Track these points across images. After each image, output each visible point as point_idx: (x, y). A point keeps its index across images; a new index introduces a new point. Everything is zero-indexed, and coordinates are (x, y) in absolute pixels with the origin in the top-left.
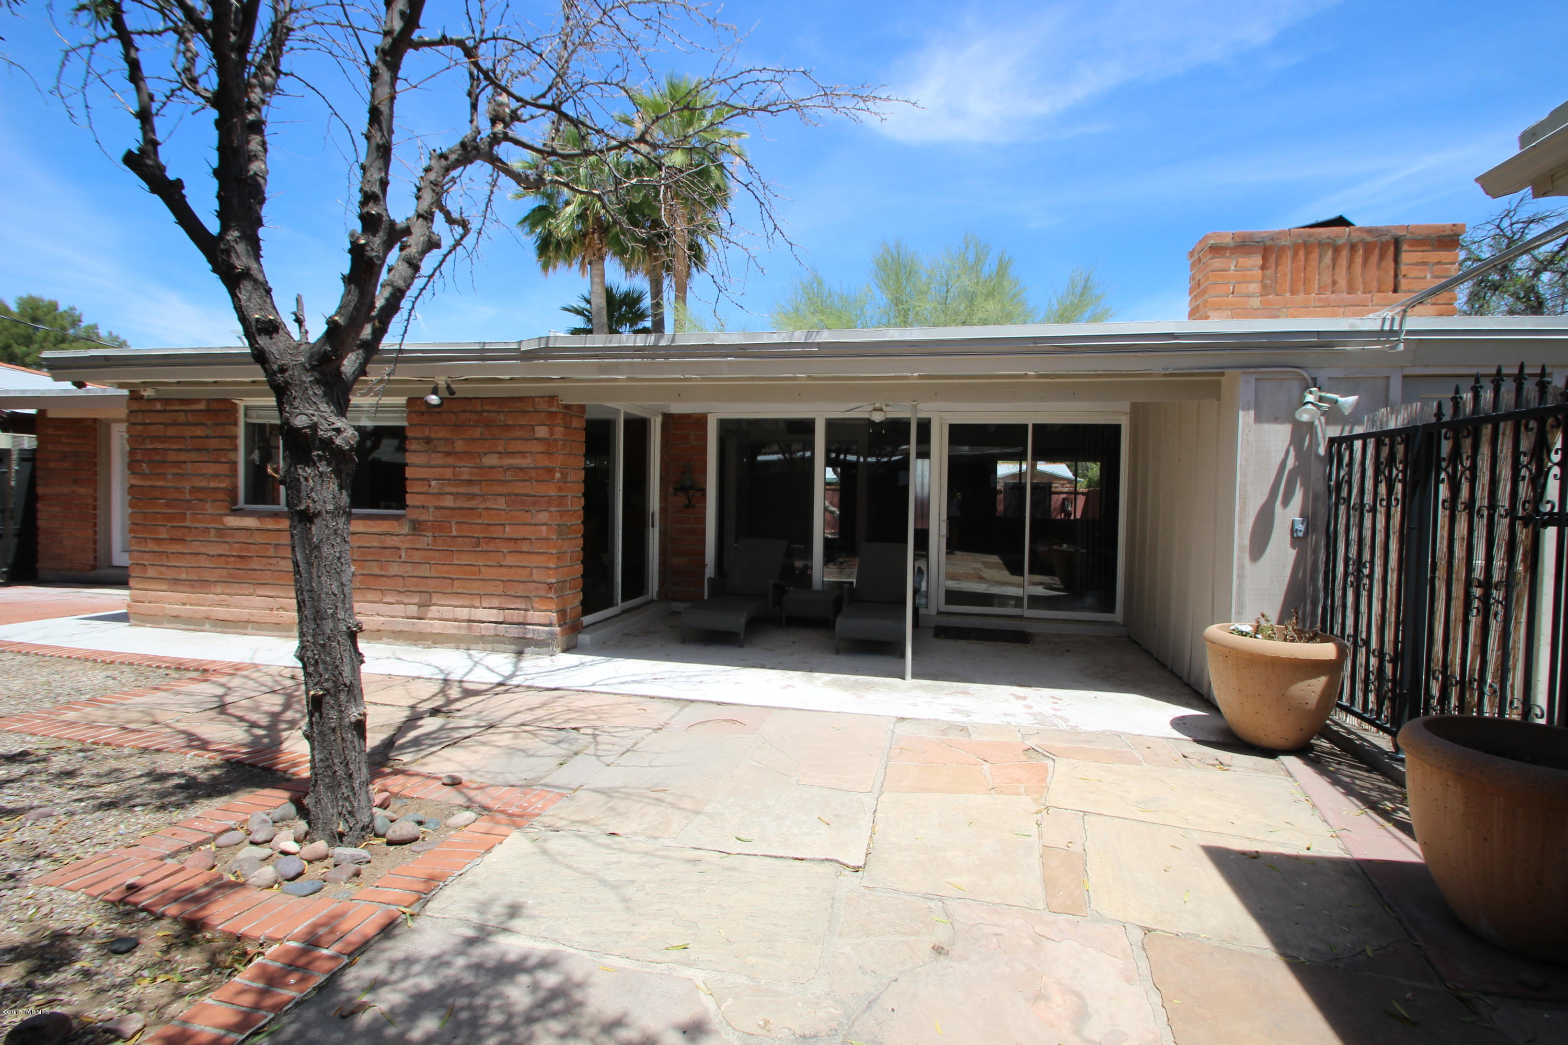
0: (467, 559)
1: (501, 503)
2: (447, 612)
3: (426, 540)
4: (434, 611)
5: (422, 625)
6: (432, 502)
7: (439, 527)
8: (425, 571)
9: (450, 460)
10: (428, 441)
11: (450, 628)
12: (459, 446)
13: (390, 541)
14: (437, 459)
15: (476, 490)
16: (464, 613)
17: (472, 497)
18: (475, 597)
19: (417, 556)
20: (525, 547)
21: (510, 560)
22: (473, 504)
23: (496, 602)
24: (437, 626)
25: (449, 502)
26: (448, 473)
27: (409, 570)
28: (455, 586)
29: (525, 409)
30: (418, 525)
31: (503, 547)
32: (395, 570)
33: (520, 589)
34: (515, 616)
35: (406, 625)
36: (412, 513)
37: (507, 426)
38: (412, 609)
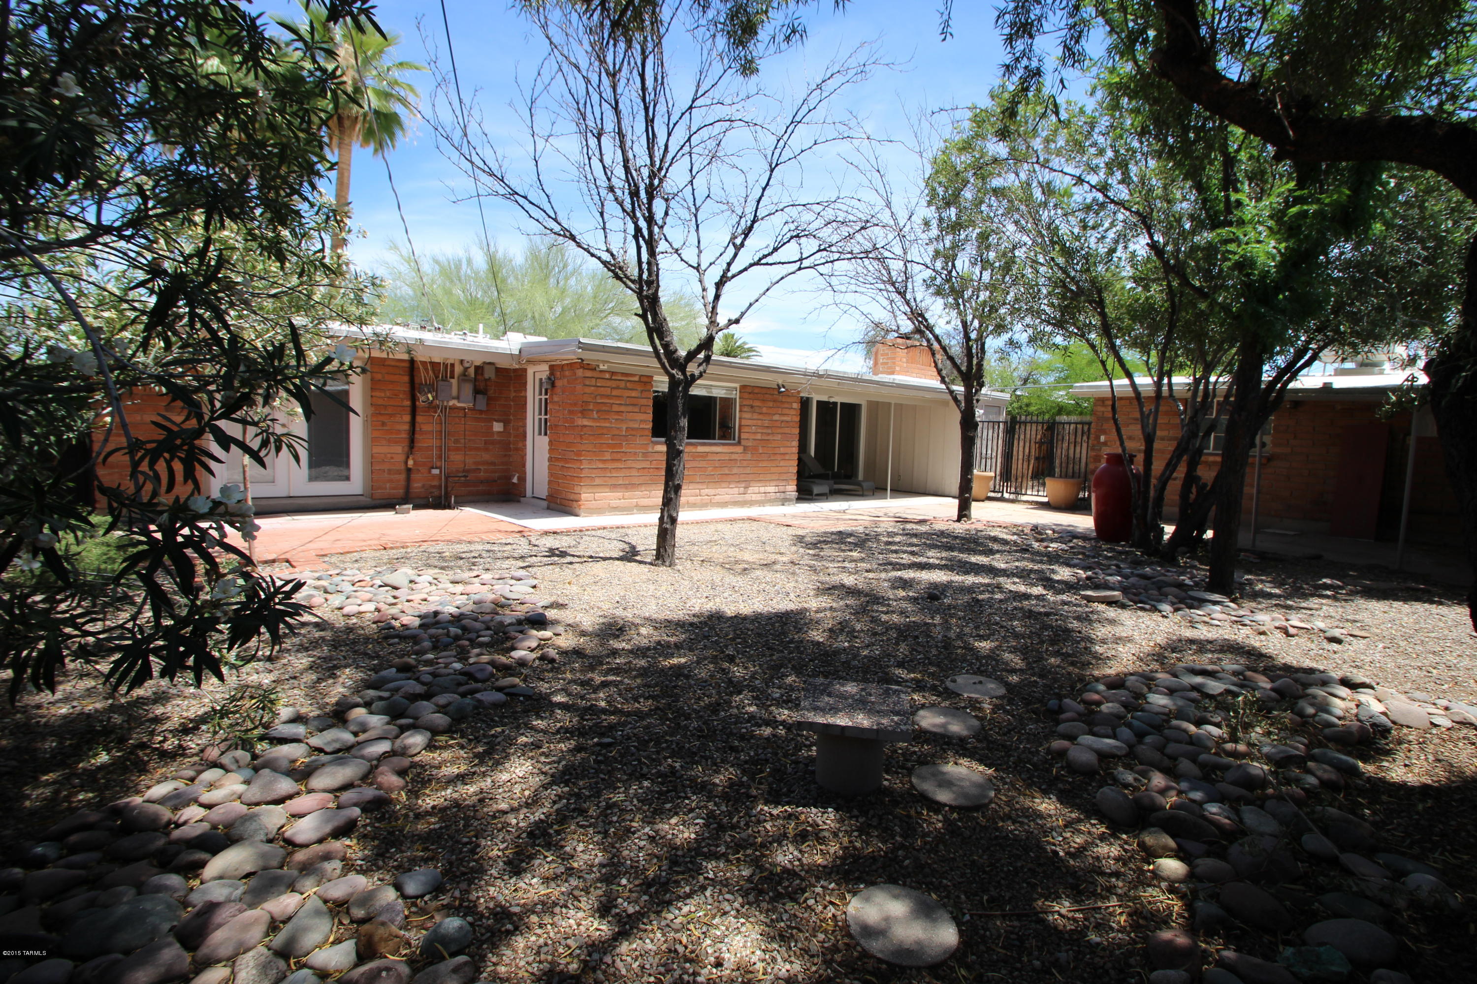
0: (765, 464)
1: (779, 437)
2: (756, 489)
3: (749, 456)
4: (750, 490)
5: (748, 497)
6: (752, 437)
7: (755, 448)
8: (748, 471)
9: (760, 417)
10: (751, 407)
11: (758, 497)
12: (764, 410)
13: (734, 457)
14: (756, 416)
15: (769, 431)
16: (762, 489)
17: (768, 434)
18: (766, 482)
19: (745, 464)
20: (787, 457)
21: (782, 464)
22: (769, 438)
23: (775, 483)
24: (755, 497)
25: (759, 437)
26: (759, 423)
27: (741, 470)
28: (760, 477)
29: (787, 394)
30: (746, 448)
31: (779, 457)
32: (735, 471)
33: (784, 477)
34: (782, 489)
35: (740, 498)
36: (743, 442)
37: (782, 402)
38: (742, 490)
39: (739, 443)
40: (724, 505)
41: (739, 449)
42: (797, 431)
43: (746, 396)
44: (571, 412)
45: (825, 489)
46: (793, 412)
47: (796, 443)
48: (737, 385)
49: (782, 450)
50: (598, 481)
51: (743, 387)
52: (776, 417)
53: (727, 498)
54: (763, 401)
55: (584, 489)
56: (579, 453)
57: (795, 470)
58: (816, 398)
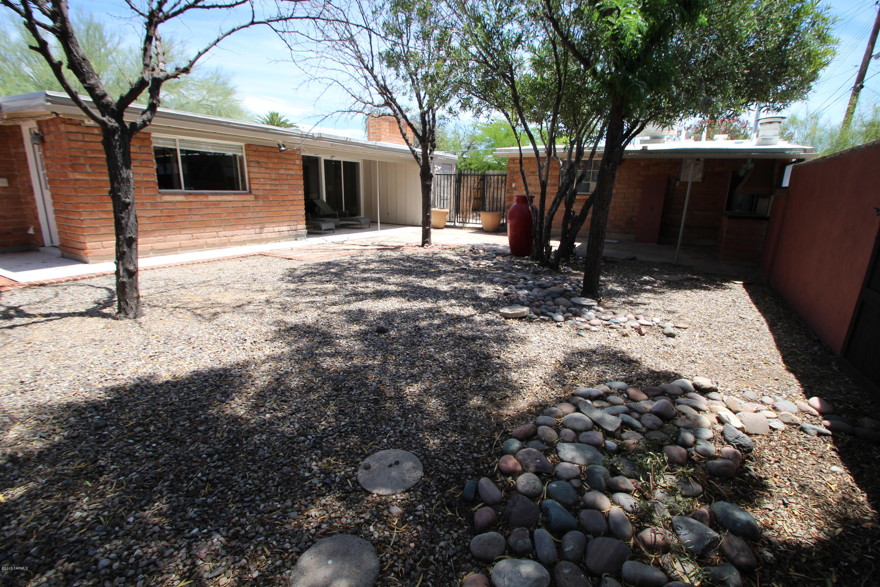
0: (276, 209)
1: (287, 187)
2: (271, 229)
3: (261, 203)
4: (266, 230)
5: (263, 236)
6: (261, 187)
7: (265, 197)
8: (262, 215)
9: (268, 171)
10: (258, 163)
11: (273, 235)
12: (270, 165)
13: (246, 204)
14: (263, 170)
15: (277, 183)
16: (276, 229)
17: (277, 185)
18: (279, 223)
19: (258, 209)
20: (295, 203)
21: (291, 208)
22: (278, 188)
23: (287, 224)
24: (270, 235)
25: (268, 187)
26: (267, 176)
27: (255, 215)
28: (272, 220)
29: (291, 153)
30: (257, 197)
31: (288, 203)
32: (249, 215)
33: (295, 218)
34: (294, 227)
35: (257, 237)
36: (254, 192)
37: (286, 159)
38: (258, 230)
39: (250, 192)
40: (243, 243)
41: (251, 198)
42: (302, 182)
43: (252, 153)
44: (63, 166)
45: (332, 225)
46: (296, 167)
47: (301, 192)
48: (242, 144)
49: (290, 198)
51: (248, 146)
52: (282, 172)
53: (244, 237)
54: (268, 158)
56: (77, 206)
57: (303, 212)
58: (323, 157)
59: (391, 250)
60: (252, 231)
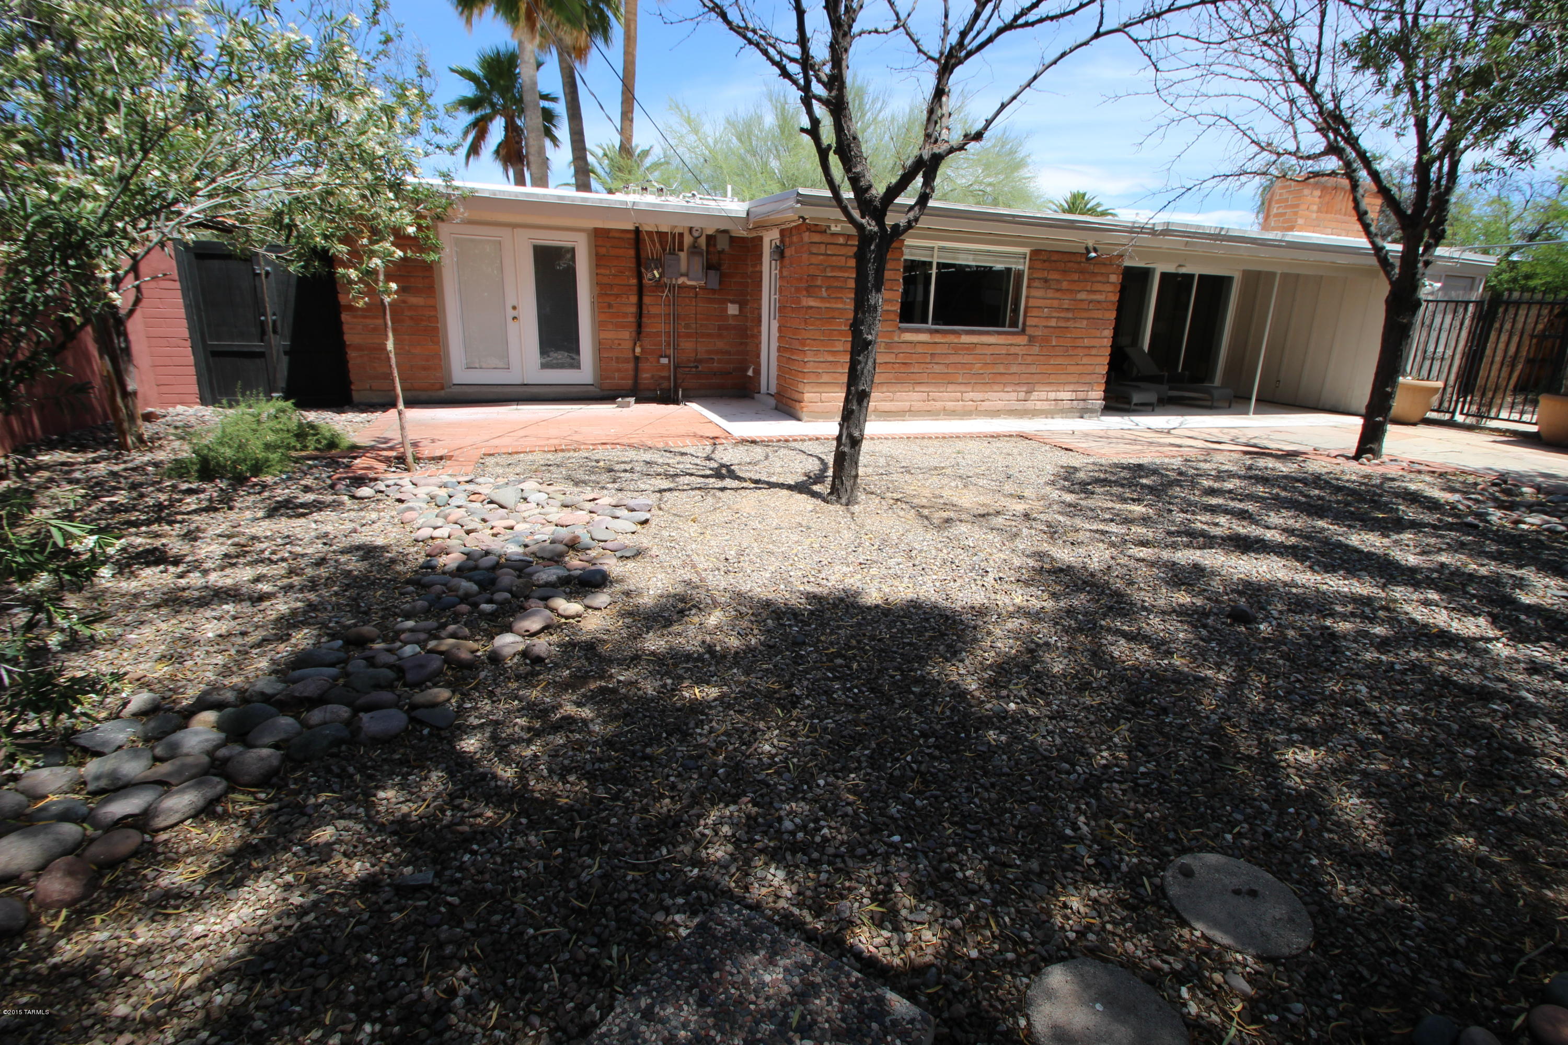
0: (1059, 361)
1: (1084, 323)
2: (1043, 395)
3: (1036, 349)
4: (1034, 395)
5: (1029, 405)
6: (1042, 323)
7: (1046, 339)
8: (1033, 369)
9: (1058, 295)
10: (1046, 281)
11: (1045, 406)
12: (1065, 285)
13: (1013, 350)
14: (1050, 294)
15: (1070, 315)
16: (1052, 395)
17: (1068, 319)
18: (1059, 385)
19: (1029, 359)
20: (1094, 352)
21: (1085, 360)
22: (1068, 324)
23: (1072, 387)
24: (1039, 405)
25: (1053, 323)
26: (1056, 303)
27: (1023, 369)
28: (1049, 378)
29: (1105, 262)
30: (1032, 339)
31: (1081, 352)
32: (1014, 369)
33: (1087, 379)
34: (1081, 395)
35: (1019, 406)
36: (1029, 331)
37: (1094, 274)
38: (1022, 395)
39: (1023, 331)
40: (995, 413)
41: (1022, 340)
42: (1113, 315)
43: (1038, 265)
44: (798, 290)
45: (1152, 397)
46: (1109, 288)
47: (1108, 333)
48: (1027, 250)
49: (1086, 342)
50: (825, 378)
51: (1035, 253)
52: (1082, 296)
53: (1000, 405)
54: (1064, 272)
55: (807, 388)
56: (803, 342)
57: (1104, 370)
58: (1161, 267)
59: (1277, 457)
60: (1014, 395)
